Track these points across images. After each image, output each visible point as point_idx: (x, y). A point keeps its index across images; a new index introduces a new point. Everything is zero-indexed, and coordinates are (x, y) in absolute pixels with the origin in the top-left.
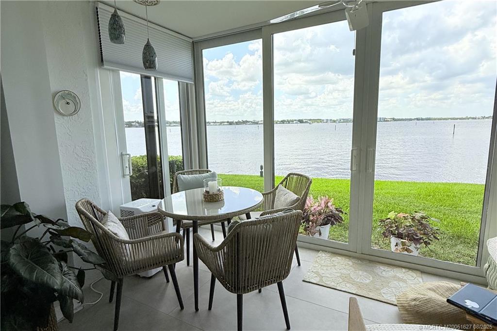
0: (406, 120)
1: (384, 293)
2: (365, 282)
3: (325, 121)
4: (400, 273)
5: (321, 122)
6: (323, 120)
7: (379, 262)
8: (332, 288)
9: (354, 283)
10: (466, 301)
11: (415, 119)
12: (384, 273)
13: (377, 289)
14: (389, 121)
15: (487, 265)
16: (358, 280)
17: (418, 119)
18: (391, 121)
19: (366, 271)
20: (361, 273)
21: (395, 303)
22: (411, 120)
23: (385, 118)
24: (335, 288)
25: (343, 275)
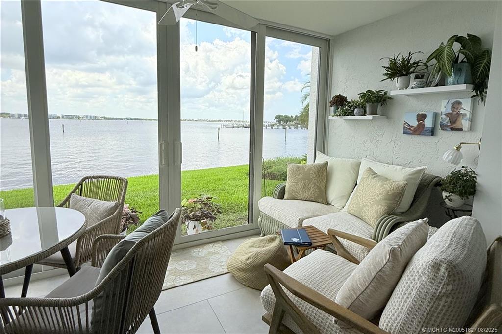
0: (116, 119)
1: (212, 269)
2: (192, 268)
3: (16, 116)
4: (210, 248)
5: (10, 117)
6: (13, 115)
7: (191, 247)
8: (172, 288)
9: (185, 273)
10: (292, 239)
11: (125, 119)
12: (200, 254)
13: (205, 269)
14: (100, 119)
15: (260, 219)
16: (187, 269)
17: (127, 119)
18: (102, 119)
19: (186, 259)
20: (183, 262)
21: (227, 271)
22: (121, 119)
23: (96, 117)
24: (174, 286)
25: (171, 272)
